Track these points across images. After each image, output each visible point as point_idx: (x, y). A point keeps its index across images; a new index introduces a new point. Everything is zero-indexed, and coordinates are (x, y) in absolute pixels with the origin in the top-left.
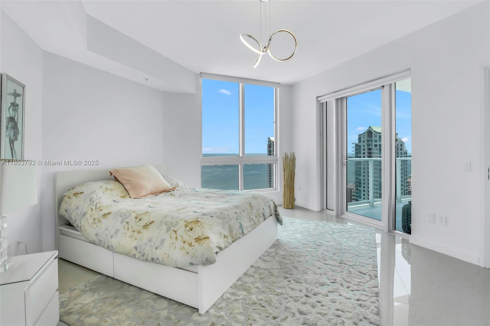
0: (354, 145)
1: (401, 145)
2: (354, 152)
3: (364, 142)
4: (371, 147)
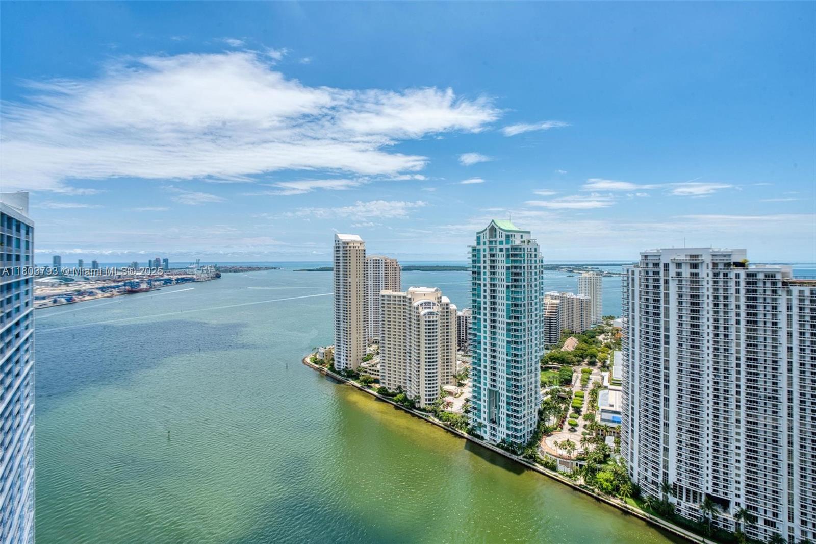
0: (471, 248)
1: (535, 250)
2: (471, 260)
3: (484, 244)
4: (494, 252)
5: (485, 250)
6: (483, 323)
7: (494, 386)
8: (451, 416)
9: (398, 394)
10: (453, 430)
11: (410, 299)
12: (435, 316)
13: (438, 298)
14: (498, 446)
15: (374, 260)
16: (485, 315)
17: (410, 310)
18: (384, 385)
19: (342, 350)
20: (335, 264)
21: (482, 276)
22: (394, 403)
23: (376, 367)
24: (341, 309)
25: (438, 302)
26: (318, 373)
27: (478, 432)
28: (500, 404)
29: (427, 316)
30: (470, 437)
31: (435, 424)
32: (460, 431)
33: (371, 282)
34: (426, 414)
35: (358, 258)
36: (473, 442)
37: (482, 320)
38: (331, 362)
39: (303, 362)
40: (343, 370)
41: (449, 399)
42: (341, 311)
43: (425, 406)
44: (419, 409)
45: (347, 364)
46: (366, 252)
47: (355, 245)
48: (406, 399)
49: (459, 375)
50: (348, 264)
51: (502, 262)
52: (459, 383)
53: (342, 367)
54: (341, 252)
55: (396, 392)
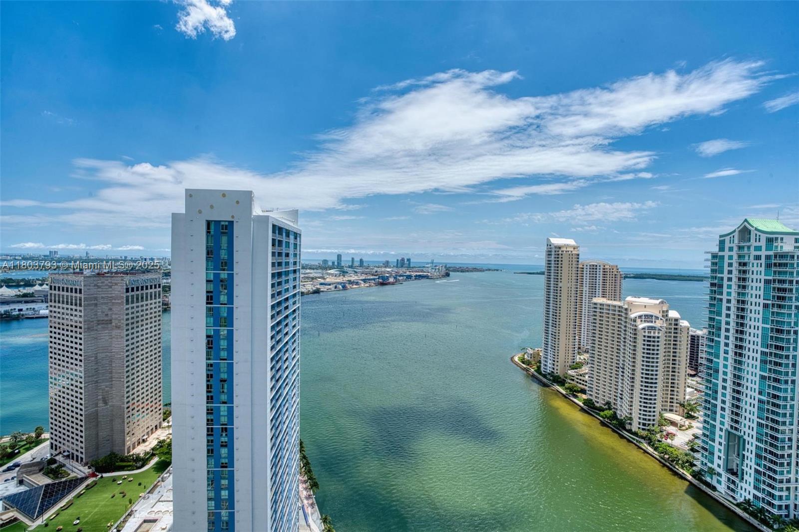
0: (710, 254)
2: (710, 269)
3: (731, 249)
4: (746, 260)
5: (731, 257)
6: (722, 347)
7: (736, 429)
8: (671, 449)
9: (606, 409)
10: (671, 467)
11: (626, 309)
12: (657, 332)
13: (663, 312)
14: (738, 505)
15: (590, 266)
16: (727, 339)
17: (626, 322)
18: (591, 397)
19: (549, 354)
20: (546, 268)
21: (725, 290)
22: (601, 419)
23: (584, 377)
24: (551, 313)
25: (663, 316)
26: (525, 372)
27: (708, 479)
28: (745, 453)
29: (647, 331)
30: (695, 482)
31: (648, 453)
32: (682, 471)
33: (586, 289)
34: (638, 439)
35: (571, 263)
36: (699, 489)
37: (722, 344)
38: (538, 364)
39: (512, 360)
40: (549, 374)
41: (671, 429)
42: (551, 316)
43: (637, 430)
44: (630, 431)
45: (553, 369)
46: (580, 257)
47: (568, 249)
48: (614, 416)
49: (689, 405)
50: (560, 269)
51: (758, 273)
52: (688, 413)
53: (548, 371)
54: (553, 256)
55: (604, 407)
